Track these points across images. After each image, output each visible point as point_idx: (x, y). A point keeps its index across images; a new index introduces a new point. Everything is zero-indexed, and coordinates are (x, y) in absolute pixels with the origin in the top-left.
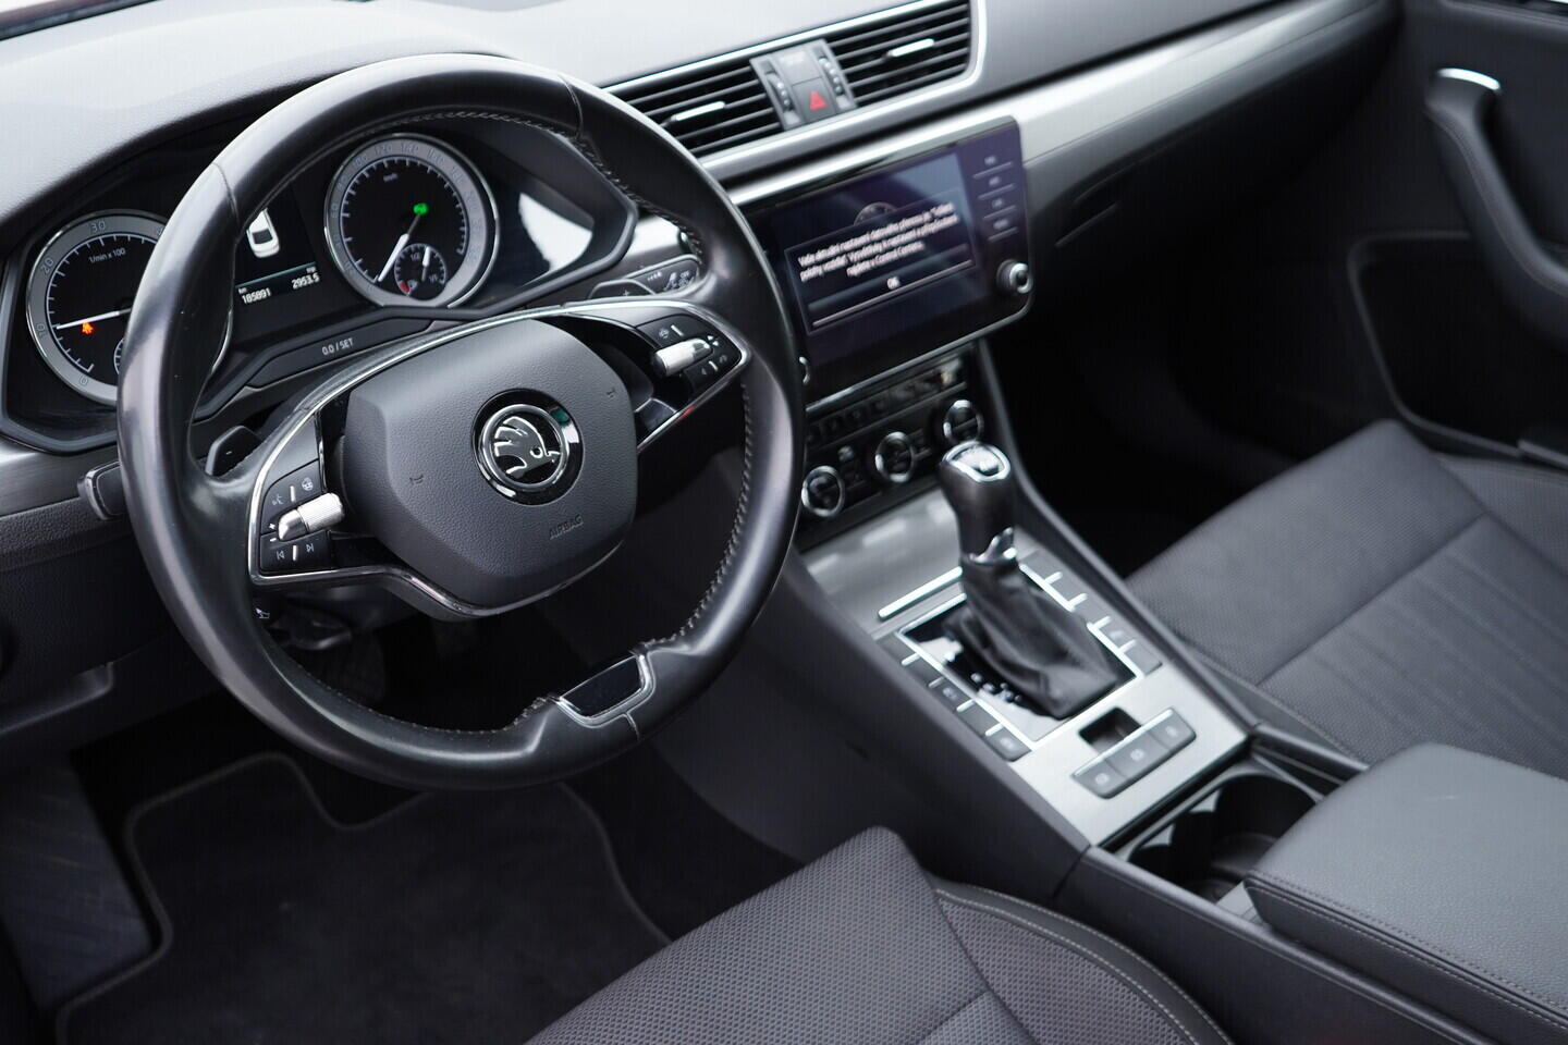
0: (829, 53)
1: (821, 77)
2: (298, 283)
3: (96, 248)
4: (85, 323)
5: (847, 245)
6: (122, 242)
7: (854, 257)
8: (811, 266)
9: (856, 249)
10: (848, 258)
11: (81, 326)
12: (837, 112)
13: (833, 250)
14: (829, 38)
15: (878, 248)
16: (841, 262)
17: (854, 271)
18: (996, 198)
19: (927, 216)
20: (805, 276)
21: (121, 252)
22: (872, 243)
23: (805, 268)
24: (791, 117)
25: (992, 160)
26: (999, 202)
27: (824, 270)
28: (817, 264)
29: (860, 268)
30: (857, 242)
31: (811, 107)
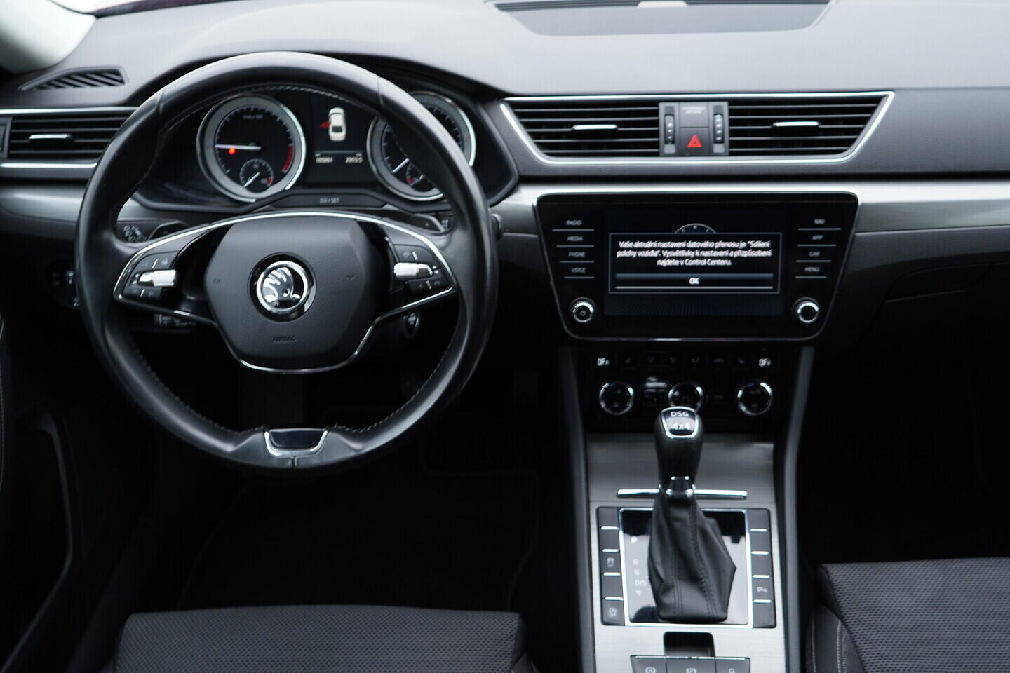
0: (726, 112)
1: (708, 127)
2: (350, 160)
3: (248, 111)
4: (232, 148)
5: (663, 245)
6: (262, 112)
7: (665, 253)
8: (628, 249)
9: (669, 249)
10: (661, 253)
11: (228, 150)
12: (709, 153)
13: (650, 244)
14: (732, 102)
15: (689, 253)
16: (654, 254)
17: (663, 263)
18: (815, 249)
19: (743, 245)
20: (619, 254)
21: (260, 117)
22: (686, 249)
23: (623, 249)
24: (670, 148)
25: (821, 222)
26: (817, 254)
27: (637, 255)
28: (634, 249)
29: (670, 263)
30: (673, 245)
31: (689, 146)
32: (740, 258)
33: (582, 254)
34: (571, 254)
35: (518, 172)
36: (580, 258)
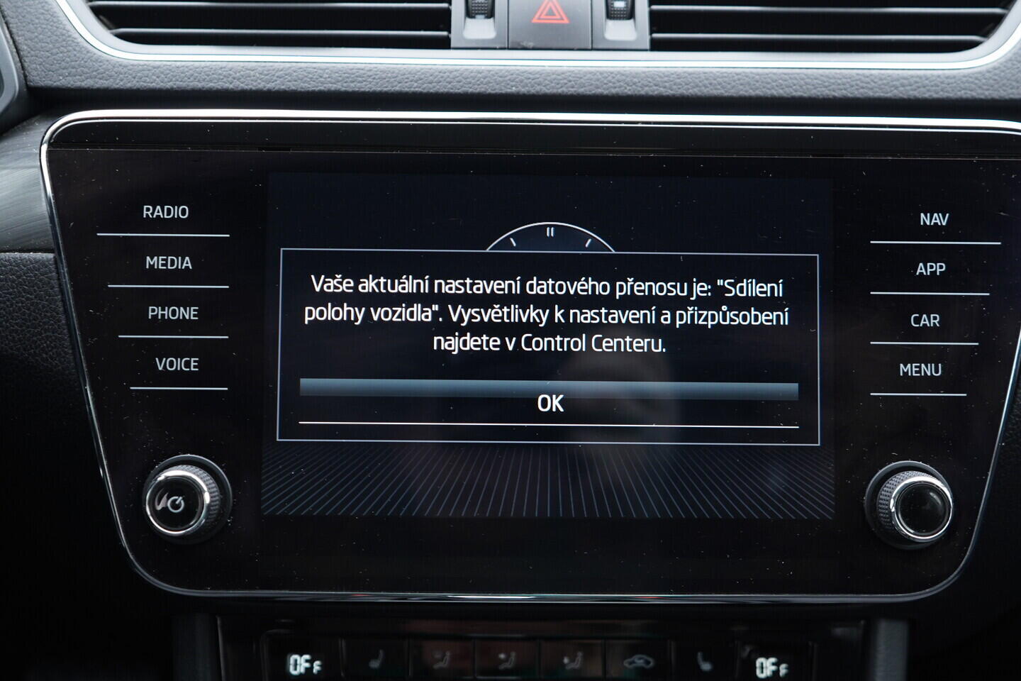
5: (451, 287)
7: (457, 313)
8: (338, 299)
9: (469, 301)
10: (444, 312)
13: (408, 285)
15: (534, 314)
16: (420, 314)
17: (453, 344)
18: (926, 306)
19: (700, 289)
20: (312, 314)
22: (524, 301)
23: (323, 299)
24: (481, 29)
25: (940, 219)
26: (932, 320)
27: (368, 316)
28: (356, 299)
29: (471, 343)
30: (482, 287)
31: (535, 21)
32: (692, 329)
33: (190, 313)
34: (154, 311)
35: (25, 77)
36: (183, 326)
